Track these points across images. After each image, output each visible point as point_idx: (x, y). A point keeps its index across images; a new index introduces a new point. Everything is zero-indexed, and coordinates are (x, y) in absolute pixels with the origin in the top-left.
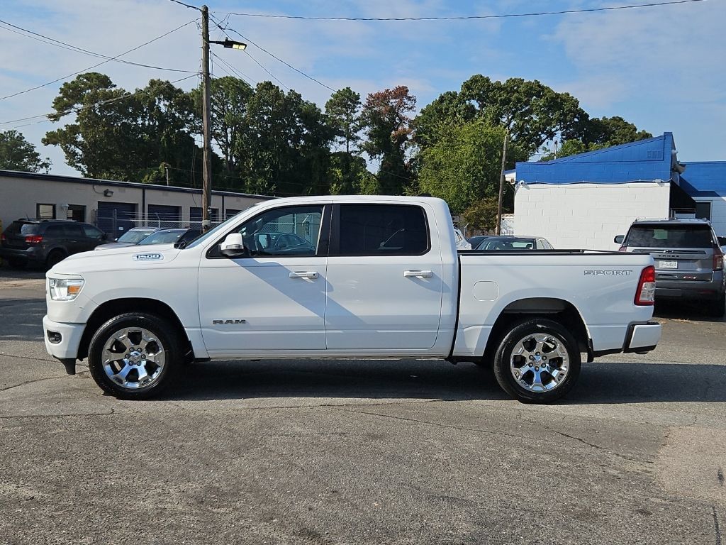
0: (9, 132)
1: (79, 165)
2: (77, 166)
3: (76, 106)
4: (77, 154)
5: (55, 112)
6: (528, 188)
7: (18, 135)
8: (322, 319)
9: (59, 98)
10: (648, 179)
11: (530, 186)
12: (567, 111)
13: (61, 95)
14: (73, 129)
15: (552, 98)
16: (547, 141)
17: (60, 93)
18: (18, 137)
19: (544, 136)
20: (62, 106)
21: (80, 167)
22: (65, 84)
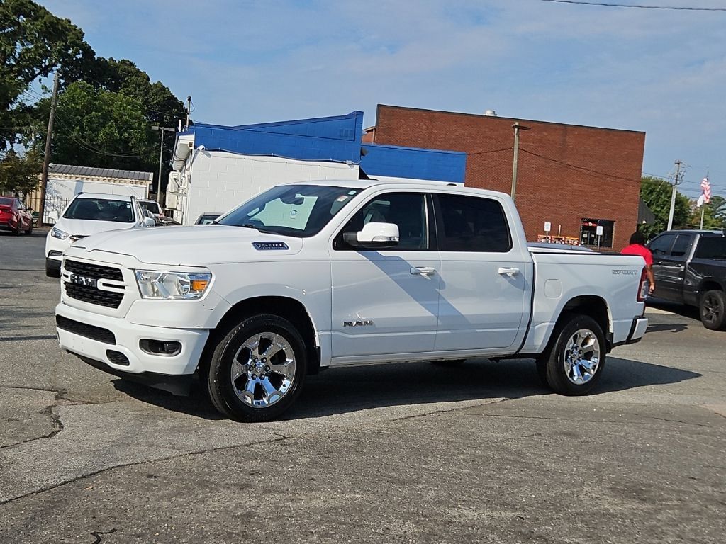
6: (209, 156)
8: (436, 319)
10: (339, 159)
11: (211, 153)
12: (71, 43)
15: (52, 23)
16: (39, 76)
19: (37, 71)
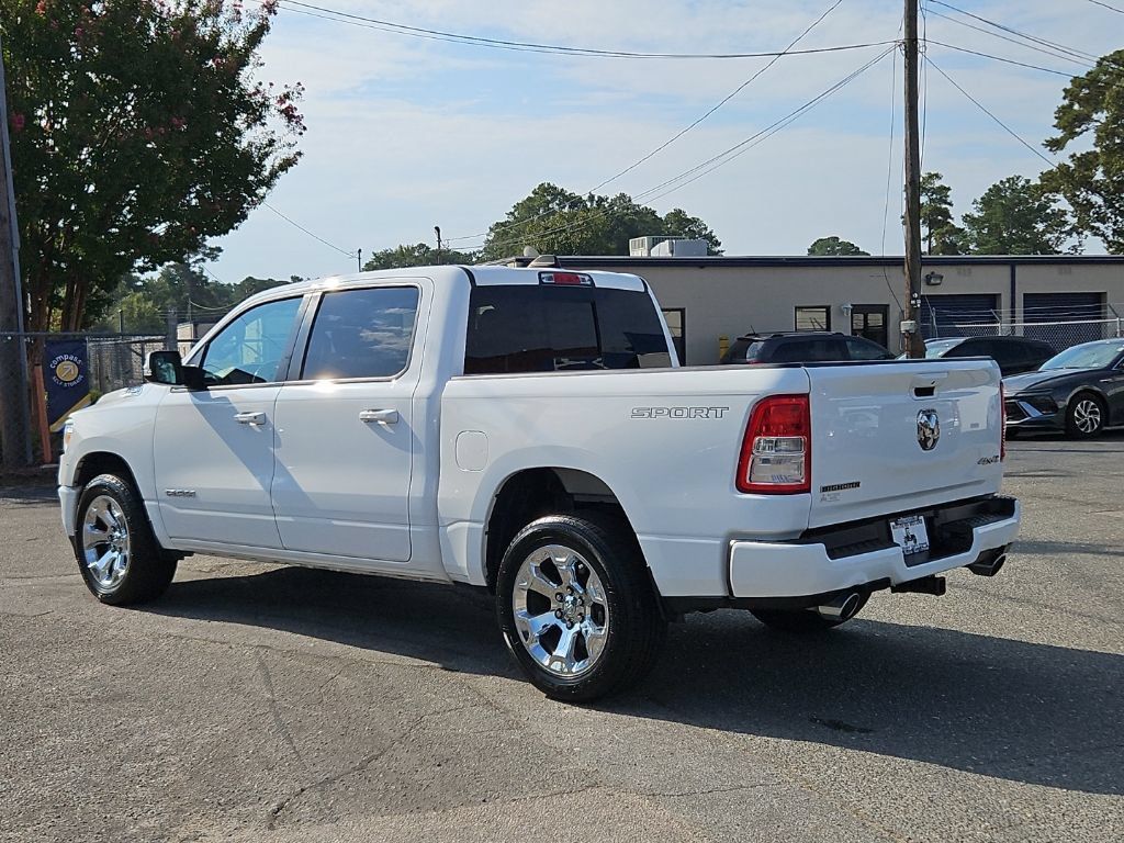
0: (1008, 180)
1: (1097, 224)
2: (1093, 228)
3: (1095, 116)
4: (1092, 206)
5: (1059, 134)
7: (1023, 183)
9: (1063, 107)
13: (1066, 102)
14: (1086, 162)
17: (1064, 98)
18: (1023, 187)
20: (1070, 122)
21: (1098, 229)
22: (1075, 80)
